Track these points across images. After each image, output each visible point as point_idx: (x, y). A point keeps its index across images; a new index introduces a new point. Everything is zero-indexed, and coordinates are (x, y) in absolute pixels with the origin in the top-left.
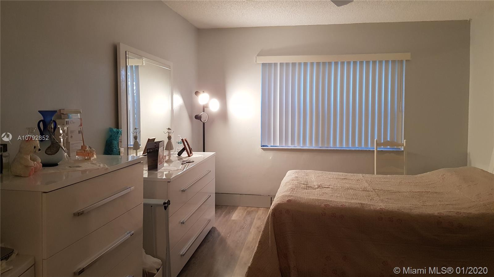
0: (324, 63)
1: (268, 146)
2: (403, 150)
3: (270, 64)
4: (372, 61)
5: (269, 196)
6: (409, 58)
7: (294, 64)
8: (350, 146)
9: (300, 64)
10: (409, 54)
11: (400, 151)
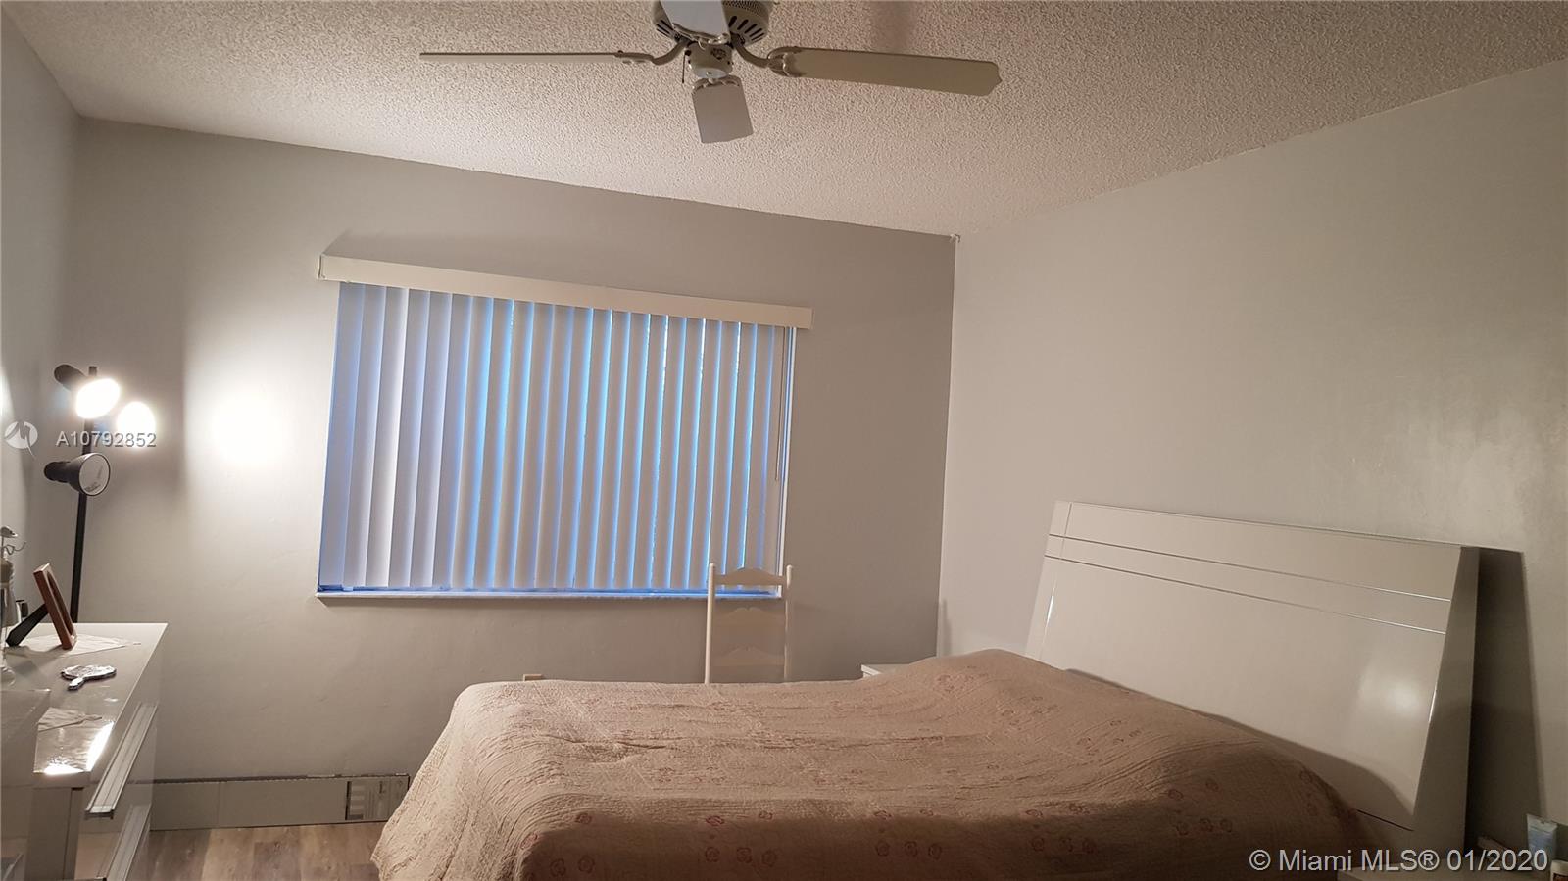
0: (562, 310)
1: (342, 590)
2: (779, 594)
3: (373, 291)
4: (725, 323)
5: (340, 776)
6: (807, 325)
7: (460, 300)
8: (631, 584)
9: (481, 302)
10: (809, 311)
11: (769, 599)
